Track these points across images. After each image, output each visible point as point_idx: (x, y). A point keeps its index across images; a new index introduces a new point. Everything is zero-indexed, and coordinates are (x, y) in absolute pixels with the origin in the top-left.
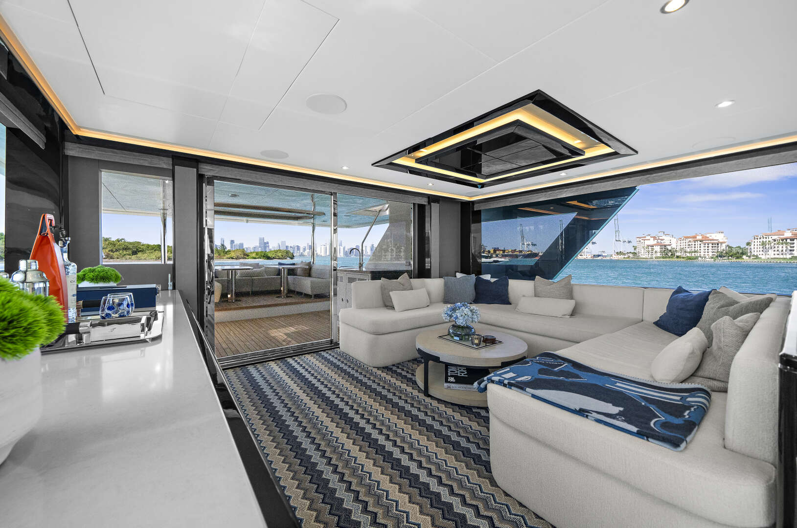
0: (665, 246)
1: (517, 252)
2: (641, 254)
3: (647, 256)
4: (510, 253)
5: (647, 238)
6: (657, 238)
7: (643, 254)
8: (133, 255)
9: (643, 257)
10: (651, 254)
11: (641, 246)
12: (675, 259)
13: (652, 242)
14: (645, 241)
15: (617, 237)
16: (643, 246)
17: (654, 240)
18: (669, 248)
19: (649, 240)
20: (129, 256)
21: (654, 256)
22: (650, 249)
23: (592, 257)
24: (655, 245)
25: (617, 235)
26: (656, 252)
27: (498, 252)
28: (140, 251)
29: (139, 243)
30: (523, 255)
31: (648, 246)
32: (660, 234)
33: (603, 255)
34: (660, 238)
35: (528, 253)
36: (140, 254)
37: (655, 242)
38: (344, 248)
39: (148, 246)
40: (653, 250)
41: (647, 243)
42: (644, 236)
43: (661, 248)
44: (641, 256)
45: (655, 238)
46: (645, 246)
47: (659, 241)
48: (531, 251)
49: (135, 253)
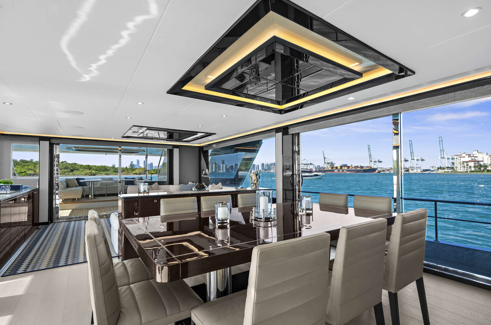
0: (478, 162)
1: (359, 167)
2: (458, 169)
3: (463, 170)
4: (354, 169)
5: (463, 155)
6: (472, 156)
7: (460, 169)
8: (70, 172)
9: (461, 171)
10: (466, 168)
11: (458, 162)
12: (485, 173)
13: (467, 159)
14: (461, 158)
15: (442, 155)
16: (460, 162)
17: (469, 157)
18: (482, 163)
19: (465, 157)
20: (68, 173)
21: (469, 170)
22: (465, 165)
23: (421, 172)
24: (470, 161)
25: (442, 153)
26: (470, 167)
27: (343, 168)
28: (76, 169)
29: (75, 164)
30: (363, 170)
31: (464, 162)
32: (474, 153)
33: (432, 169)
34: (475, 155)
35: (368, 168)
36: (75, 172)
37: (470, 159)
38: (226, 166)
39: (81, 166)
40: (467, 165)
41: (463, 159)
42: (460, 154)
43: (474, 164)
44: (458, 171)
45: (469, 156)
46: (461, 162)
47: (473, 158)
48: (371, 167)
49: (72, 171)
